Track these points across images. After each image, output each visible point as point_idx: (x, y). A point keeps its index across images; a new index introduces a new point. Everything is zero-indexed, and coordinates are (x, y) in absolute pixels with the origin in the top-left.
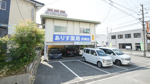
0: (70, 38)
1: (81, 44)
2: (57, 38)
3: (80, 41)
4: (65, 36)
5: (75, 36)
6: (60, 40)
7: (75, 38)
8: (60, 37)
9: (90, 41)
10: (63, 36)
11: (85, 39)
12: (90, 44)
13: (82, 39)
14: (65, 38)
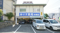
0: (27, 14)
1: (34, 17)
2: (21, 14)
3: (33, 16)
4: (25, 13)
5: (31, 13)
6: (23, 15)
7: (31, 14)
8: (22, 14)
9: (39, 16)
10: (24, 13)
11: (37, 15)
12: (40, 17)
13: (35, 14)
14: (25, 14)
